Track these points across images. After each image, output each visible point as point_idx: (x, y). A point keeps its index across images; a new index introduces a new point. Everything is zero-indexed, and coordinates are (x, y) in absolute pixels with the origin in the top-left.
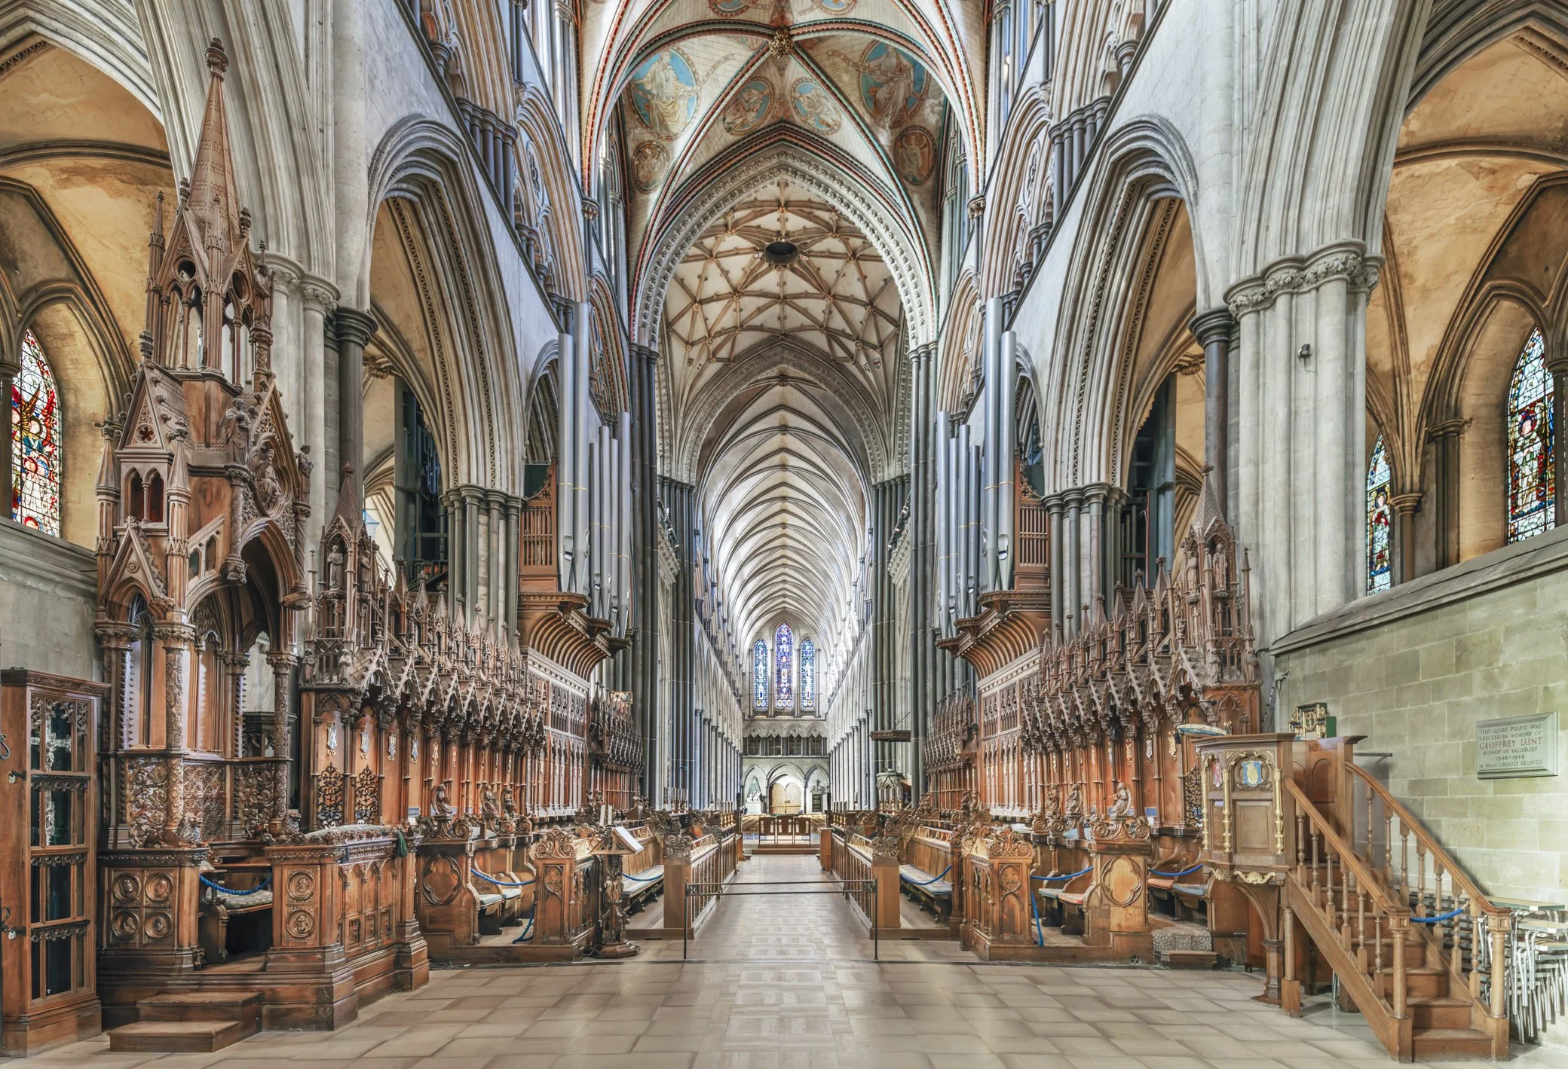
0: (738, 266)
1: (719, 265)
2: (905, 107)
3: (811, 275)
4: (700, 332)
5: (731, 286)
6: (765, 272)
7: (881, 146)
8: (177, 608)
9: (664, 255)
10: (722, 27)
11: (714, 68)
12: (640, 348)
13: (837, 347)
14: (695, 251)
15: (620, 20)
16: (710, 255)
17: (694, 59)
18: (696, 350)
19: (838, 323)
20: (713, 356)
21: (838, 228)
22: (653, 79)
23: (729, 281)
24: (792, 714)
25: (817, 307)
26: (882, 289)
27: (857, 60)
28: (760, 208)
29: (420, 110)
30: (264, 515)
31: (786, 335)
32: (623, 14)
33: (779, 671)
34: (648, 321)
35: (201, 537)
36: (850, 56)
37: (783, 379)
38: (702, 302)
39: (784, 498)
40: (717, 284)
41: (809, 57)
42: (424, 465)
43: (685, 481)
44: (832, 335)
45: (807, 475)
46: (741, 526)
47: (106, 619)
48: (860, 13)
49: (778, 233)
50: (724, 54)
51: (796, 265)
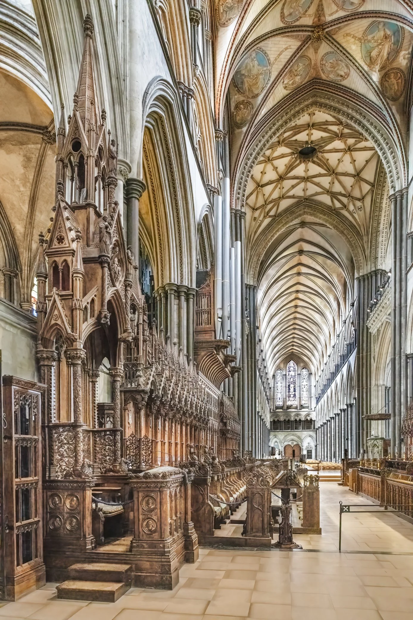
0: (282, 164)
1: (272, 164)
2: (388, 58)
3: (324, 164)
4: (261, 202)
5: (278, 175)
6: (298, 165)
7: (374, 82)
8: (78, 340)
9: (249, 159)
10: (287, 30)
11: (280, 55)
12: (236, 210)
13: (336, 202)
14: (262, 159)
15: (236, 33)
16: (269, 160)
17: (268, 52)
18: (258, 212)
19: (337, 188)
20: (267, 215)
21: (342, 134)
22: (246, 67)
23: (277, 172)
24: (296, 408)
25: (325, 181)
26: (365, 166)
27: (360, 36)
28: (298, 130)
29: (160, 74)
30: (114, 286)
31: (307, 199)
32: (238, 29)
33: (289, 386)
34: (240, 196)
35: (88, 298)
36: (357, 35)
37: (303, 224)
38: (262, 186)
39: (297, 291)
40: (271, 175)
41: (333, 39)
42: (142, 277)
43: (252, 284)
44: (333, 195)
45: (312, 277)
46: (273, 309)
47: (42, 349)
48: (368, 7)
49: (307, 142)
50: (284, 47)
51: (315, 159)
